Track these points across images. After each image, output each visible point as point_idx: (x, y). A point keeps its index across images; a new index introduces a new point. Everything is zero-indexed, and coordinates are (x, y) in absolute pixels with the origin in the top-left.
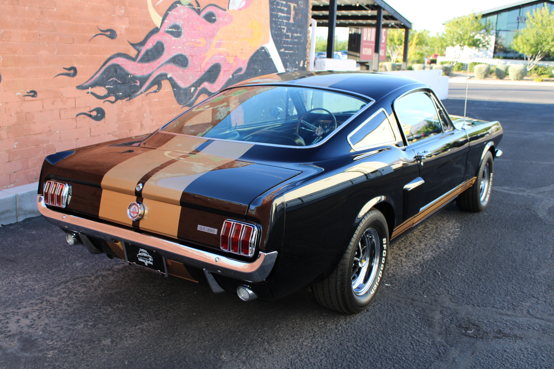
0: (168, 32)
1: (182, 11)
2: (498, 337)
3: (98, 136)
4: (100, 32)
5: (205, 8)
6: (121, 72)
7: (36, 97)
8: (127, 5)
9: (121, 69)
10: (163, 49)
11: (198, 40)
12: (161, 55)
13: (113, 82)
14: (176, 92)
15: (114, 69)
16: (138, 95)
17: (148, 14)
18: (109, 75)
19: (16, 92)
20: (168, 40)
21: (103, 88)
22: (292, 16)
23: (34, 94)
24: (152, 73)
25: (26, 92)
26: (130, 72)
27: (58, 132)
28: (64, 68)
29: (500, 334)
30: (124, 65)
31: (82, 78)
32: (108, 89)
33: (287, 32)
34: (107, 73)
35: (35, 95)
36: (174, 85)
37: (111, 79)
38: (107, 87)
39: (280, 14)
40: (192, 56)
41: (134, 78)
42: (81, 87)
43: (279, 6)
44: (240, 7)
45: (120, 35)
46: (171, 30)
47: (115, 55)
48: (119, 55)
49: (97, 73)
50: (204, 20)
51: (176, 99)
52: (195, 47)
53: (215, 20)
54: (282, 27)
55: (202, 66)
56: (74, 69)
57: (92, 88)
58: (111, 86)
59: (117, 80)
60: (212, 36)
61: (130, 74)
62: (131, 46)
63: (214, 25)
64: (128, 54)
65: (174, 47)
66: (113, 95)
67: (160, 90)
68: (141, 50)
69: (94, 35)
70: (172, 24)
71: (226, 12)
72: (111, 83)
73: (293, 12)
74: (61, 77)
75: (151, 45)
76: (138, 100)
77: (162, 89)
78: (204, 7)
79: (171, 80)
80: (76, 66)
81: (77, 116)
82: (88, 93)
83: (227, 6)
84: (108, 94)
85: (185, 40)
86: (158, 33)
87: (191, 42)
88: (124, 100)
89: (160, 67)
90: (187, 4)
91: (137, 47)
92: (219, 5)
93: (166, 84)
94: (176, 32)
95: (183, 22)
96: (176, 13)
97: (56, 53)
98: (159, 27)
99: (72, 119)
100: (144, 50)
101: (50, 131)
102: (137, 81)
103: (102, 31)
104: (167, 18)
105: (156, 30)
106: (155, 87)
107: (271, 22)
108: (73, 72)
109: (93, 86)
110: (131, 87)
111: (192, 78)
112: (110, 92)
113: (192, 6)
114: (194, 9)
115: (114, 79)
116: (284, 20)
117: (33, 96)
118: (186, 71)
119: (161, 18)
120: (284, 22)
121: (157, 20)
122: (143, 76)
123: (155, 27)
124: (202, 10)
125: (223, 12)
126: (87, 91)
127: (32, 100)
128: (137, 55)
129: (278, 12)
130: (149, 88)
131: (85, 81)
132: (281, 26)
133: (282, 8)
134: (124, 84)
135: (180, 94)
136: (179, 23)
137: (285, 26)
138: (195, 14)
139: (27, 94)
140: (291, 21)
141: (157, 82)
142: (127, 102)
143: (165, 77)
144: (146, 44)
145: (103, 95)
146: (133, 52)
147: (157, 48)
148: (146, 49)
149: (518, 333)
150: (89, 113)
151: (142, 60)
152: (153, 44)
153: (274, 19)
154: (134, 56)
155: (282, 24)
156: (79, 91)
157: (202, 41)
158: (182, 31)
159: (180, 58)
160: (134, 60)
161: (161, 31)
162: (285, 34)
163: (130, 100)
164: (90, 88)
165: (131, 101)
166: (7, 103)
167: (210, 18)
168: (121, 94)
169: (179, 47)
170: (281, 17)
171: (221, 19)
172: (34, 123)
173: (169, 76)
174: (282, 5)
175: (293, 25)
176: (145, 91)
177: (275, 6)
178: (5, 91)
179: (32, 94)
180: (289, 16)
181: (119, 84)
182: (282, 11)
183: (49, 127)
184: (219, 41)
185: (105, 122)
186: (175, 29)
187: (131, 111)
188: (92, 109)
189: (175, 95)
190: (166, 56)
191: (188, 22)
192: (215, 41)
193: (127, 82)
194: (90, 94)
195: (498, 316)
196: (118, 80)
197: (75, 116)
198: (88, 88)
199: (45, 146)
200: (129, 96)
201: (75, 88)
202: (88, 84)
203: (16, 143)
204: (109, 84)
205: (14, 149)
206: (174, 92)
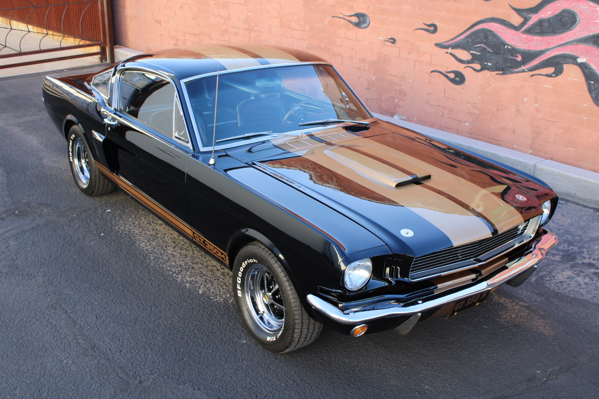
3: (453, 99)
6: (494, 39)
7: (395, 44)
9: (494, 36)
12: (569, 29)
13: (480, 49)
14: (592, 87)
15: (483, 34)
16: (517, 72)
18: (477, 40)
19: (380, 36)
20: (586, 10)
21: (466, 52)
23: (393, 41)
24: (548, 50)
25: (387, 38)
26: (508, 43)
27: (411, 80)
28: (425, 24)
30: (500, 32)
31: (442, 37)
34: (473, 37)
35: (394, 43)
36: (589, 76)
37: (479, 45)
38: (471, 52)
41: (514, 51)
42: (437, 45)
47: (488, 19)
48: (493, 20)
49: (461, 34)
51: (592, 97)
56: (435, 26)
57: (452, 49)
58: (478, 52)
59: (486, 47)
61: (508, 45)
62: (513, 11)
64: (507, 20)
66: (478, 62)
67: (559, 76)
68: (531, 17)
72: (478, 49)
74: (420, 31)
75: (549, 13)
76: (516, 78)
77: (562, 75)
79: (584, 67)
80: (437, 23)
81: (432, 72)
82: (447, 53)
84: (471, 59)
88: (495, 73)
89: (563, 44)
91: (524, 13)
93: (572, 70)
97: (417, 8)
99: (426, 73)
100: (534, 19)
101: (404, 77)
102: (517, 55)
106: (551, 70)
108: (433, 29)
109: (455, 47)
110: (506, 60)
112: (475, 59)
115: (483, 45)
117: (392, 43)
122: (529, 50)
126: (446, 50)
127: (391, 46)
128: (523, 24)
130: (537, 67)
131: (445, 41)
134: (497, 53)
139: (388, 40)
141: (556, 63)
142: (499, 76)
143: (573, 60)
144: (539, 13)
145: (465, 60)
146: (516, 20)
147: (561, 19)
148: (539, 18)
150: (446, 74)
151: (529, 31)
152: (553, 13)
154: (516, 24)
156: (437, 49)
160: (517, 28)
163: (502, 74)
164: (450, 48)
165: (504, 76)
166: (372, 43)
168: (489, 64)
172: (391, 65)
173: (579, 60)
176: (531, 70)
178: (371, 34)
179: (392, 41)
181: (489, 52)
183: (403, 73)
185: (464, 89)
187: (502, 88)
188: (449, 70)
189: (590, 91)
190: (579, 32)
193: (502, 53)
194: (449, 55)
196: (488, 47)
197: (429, 72)
198: (448, 48)
199: (397, 88)
200: (503, 70)
201: (434, 44)
202: (447, 44)
203: (375, 77)
204: (475, 49)
205: (373, 80)
206: (589, 85)
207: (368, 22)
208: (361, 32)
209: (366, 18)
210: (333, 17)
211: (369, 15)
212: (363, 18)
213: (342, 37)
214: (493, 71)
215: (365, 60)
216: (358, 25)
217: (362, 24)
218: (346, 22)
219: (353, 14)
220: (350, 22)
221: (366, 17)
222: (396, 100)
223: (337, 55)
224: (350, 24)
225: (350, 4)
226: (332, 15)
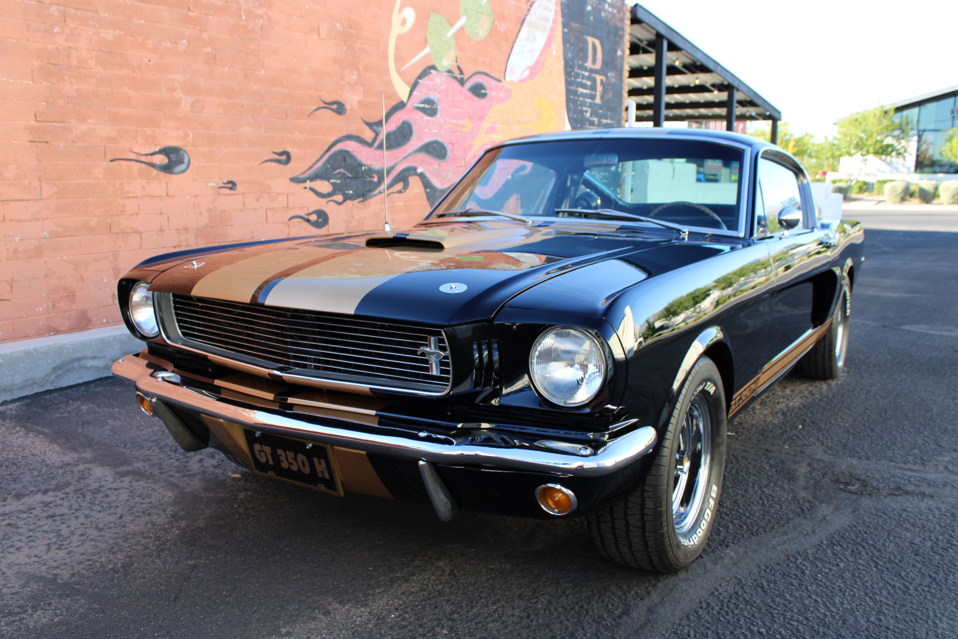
0: (418, 108)
1: (438, 80)
2: (895, 495)
4: (323, 105)
5: (471, 76)
6: (352, 161)
8: (361, 68)
9: (352, 157)
10: (411, 132)
11: (461, 122)
12: (408, 140)
13: (340, 175)
14: (429, 195)
15: (341, 156)
16: (375, 195)
17: (390, 83)
18: (335, 165)
19: (209, 182)
20: (418, 120)
21: (327, 183)
22: (598, 94)
23: (232, 185)
24: (397, 164)
25: (221, 182)
26: (364, 162)
28: (274, 153)
29: (898, 491)
30: (356, 152)
31: (297, 167)
32: (333, 184)
33: (591, 116)
34: (332, 162)
35: (234, 188)
36: (427, 184)
38: (332, 181)
39: (581, 90)
40: (452, 144)
41: (370, 171)
42: (296, 180)
43: (579, 78)
44: (522, 78)
45: (351, 109)
46: (422, 106)
47: (343, 137)
48: (349, 137)
49: (318, 160)
50: (470, 94)
51: (430, 204)
52: (456, 131)
53: (484, 95)
54: (584, 109)
55: (467, 159)
56: (287, 154)
57: (311, 181)
58: (338, 180)
60: (482, 117)
61: (365, 165)
62: (365, 126)
63: (483, 102)
64: (362, 136)
65: (426, 130)
66: (340, 192)
67: (407, 190)
68: (380, 132)
69: (315, 108)
70: (424, 97)
71: (501, 84)
72: (338, 176)
73: (599, 88)
74: (269, 164)
75: (394, 125)
76: (375, 202)
77: (409, 189)
78: (469, 75)
79: (422, 176)
80: (289, 149)
81: (290, 219)
82: (306, 188)
83: (503, 75)
84: (333, 191)
85: (442, 120)
86: (404, 110)
87: (451, 123)
88: (356, 202)
89: (406, 157)
90: (445, 70)
91: (375, 127)
92: (492, 74)
93: (414, 182)
94: (429, 109)
95: (439, 96)
96: (429, 82)
97: (262, 131)
98: (405, 101)
99: (283, 223)
100: (385, 130)
102: (374, 175)
103: (326, 103)
104: (418, 88)
105: (401, 106)
106: (400, 186)
107: (568, 100)
108: (285, 158)
109: (313, 178)
110: (365, 182)
111: (452, 176)
112: (336, 189)
113: (453, 73)
114: (456, 78)
115: (342, 170)
116: (588, 98)
117: (231, 189)
118: (443, 164)
119: (408, 89)
120: (586, 102)
121: (403, 91)
122: (382, 168)
123: (399, 101)
124: (467, 80)
125: (497, 83)
126: (303, 185)
127: (229, 194)
128: (375, 139)
129: (577, 87)
130: (390, 186)
131: (301, 172)
132: (582, 107)
133: (584, 81)
134: (355, 178)
135: (435, 197)
136: (434, 96)
137: (589, 107)
138: (456, 85)
139: (223, 185)
140: (598, 101)
141: (403, 178)
142: (360, 205)
143: (414, 171)
144: (388, 124)
145: (326, 193)
146: (368, 135)
147: (402, 131)
149: (928, 490)
150: (307, 217)
151: (382, 147)
152: (397, 125)
153: (572, 97)
154: (369, 140)
155: (583, 104)
156: (293, 185)
157: (467, 123)
158: (439, 108)
159: (435, 145)
160: (370, 145)
161: (408, 106)
162: (588, 120)
163: (363, 201)
164: (308, 181)
165: (365, 202)
166: (197, 196)
167: (478, 91)
168: (351, 192)
169: (434, 131)
170: (582, 95)
171: (494, 93)
172: (232, 226)
173: (419, 170)
174: (583, 77)
175: (601, 107)
176: (385, 190)
177: (573, 79)
178: (195, 180)
179: (230, 185)
180: (594, 93)
181: (349, 178)
182: (584, 86)
183: (252, 233)
184: (491, 125)
185: (327, 230)
186: (428, 104)
187: (365, 218)
188: (311, 211)
189: (428, 199)
190: (415, 142)
191: (447, 96)
192: (485, 124)
193: (360, 176)
194: (308, 190)
195: (897, 471)
196: (347, 171)
197: (287, 220)
198: (305, 182)
200: (363, 196)
201: (288, 180)
202: (305, 176)
204: (335, 177)
206: (427, 193)
207: (186, 161)
208: (175, 180)
209: (183, 155)
210: (111, 161)
211: (189, 149)
212: (177, 155)
213: (137, 197)
214: (354, 200)
215: (186, 229)
216: (167, 169)
217: (176, 166)
218: (143, 166)
219: (157, 150)
220: (152, 165)
221: (182, 152)
223: (128, 233)
224: (152, 168)
225: (148, 131)
226: (110, 157)
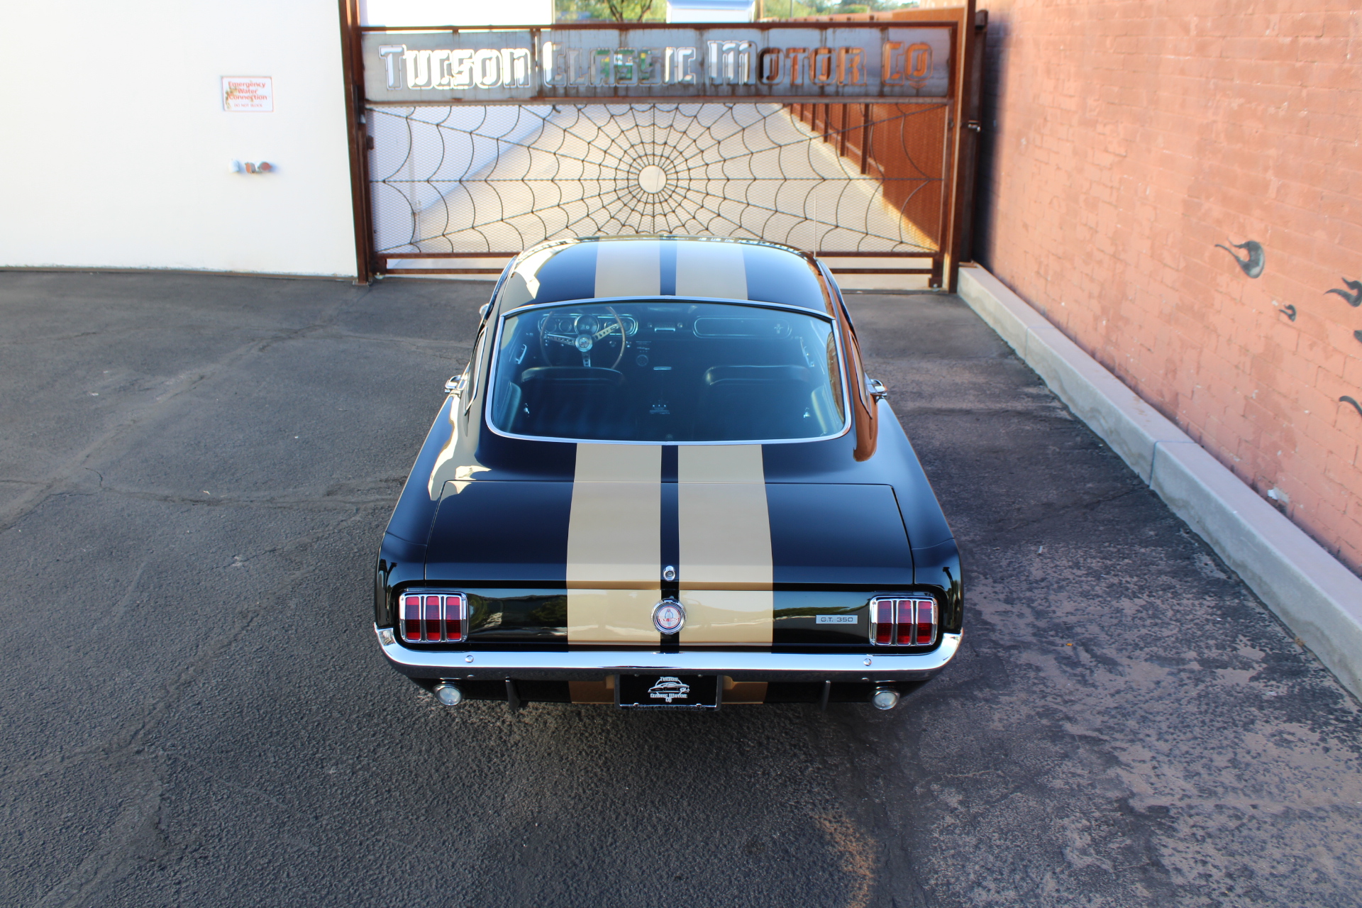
7: (1293, 320)
19: (1272, 300)
23: (1291, 312)
25: (1283, 304)
27: (1307, 412)
28: (1343, 280)
35: (1293, 317)
56: (1359, 288)
74: (1335, 297)
81: (1341, 400)
97: (1337, 241)
99: (1331, 400)
101: (1297, 401)
108: (1356, 294)
117: (1290, 317)
127: (1287, 325)
139: (1283, 309)
166: (1261, 312)
172: (1282, 370)
178: (1263, 290)
183: (1298, 393)
197: (1337, 397)
199: (1284, 426)
201: (1352, 333)
203: (1256, 391)
205: (1252, 398)
207: (1261, 263)
208: (1249, 285)
209: (1261, 254)
210: (1216, 246)
211: (1265, 248)
212: (1256, 253)
213: (1222, 293)
215: (1247, 350)
216: (1247, 268)
217: (1253, 267)
218: (1232, 259)
219: (1243, 243)
220: (1238, 260)
221: (1260, 251)
222: (1279, 453)
224: (1237, 264)
226: (1215, 243)
